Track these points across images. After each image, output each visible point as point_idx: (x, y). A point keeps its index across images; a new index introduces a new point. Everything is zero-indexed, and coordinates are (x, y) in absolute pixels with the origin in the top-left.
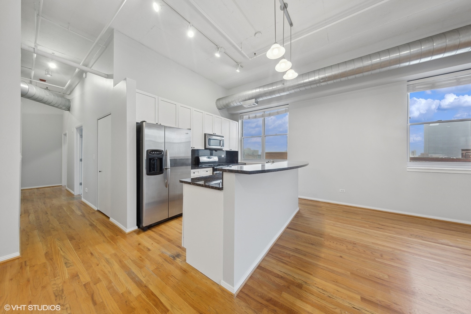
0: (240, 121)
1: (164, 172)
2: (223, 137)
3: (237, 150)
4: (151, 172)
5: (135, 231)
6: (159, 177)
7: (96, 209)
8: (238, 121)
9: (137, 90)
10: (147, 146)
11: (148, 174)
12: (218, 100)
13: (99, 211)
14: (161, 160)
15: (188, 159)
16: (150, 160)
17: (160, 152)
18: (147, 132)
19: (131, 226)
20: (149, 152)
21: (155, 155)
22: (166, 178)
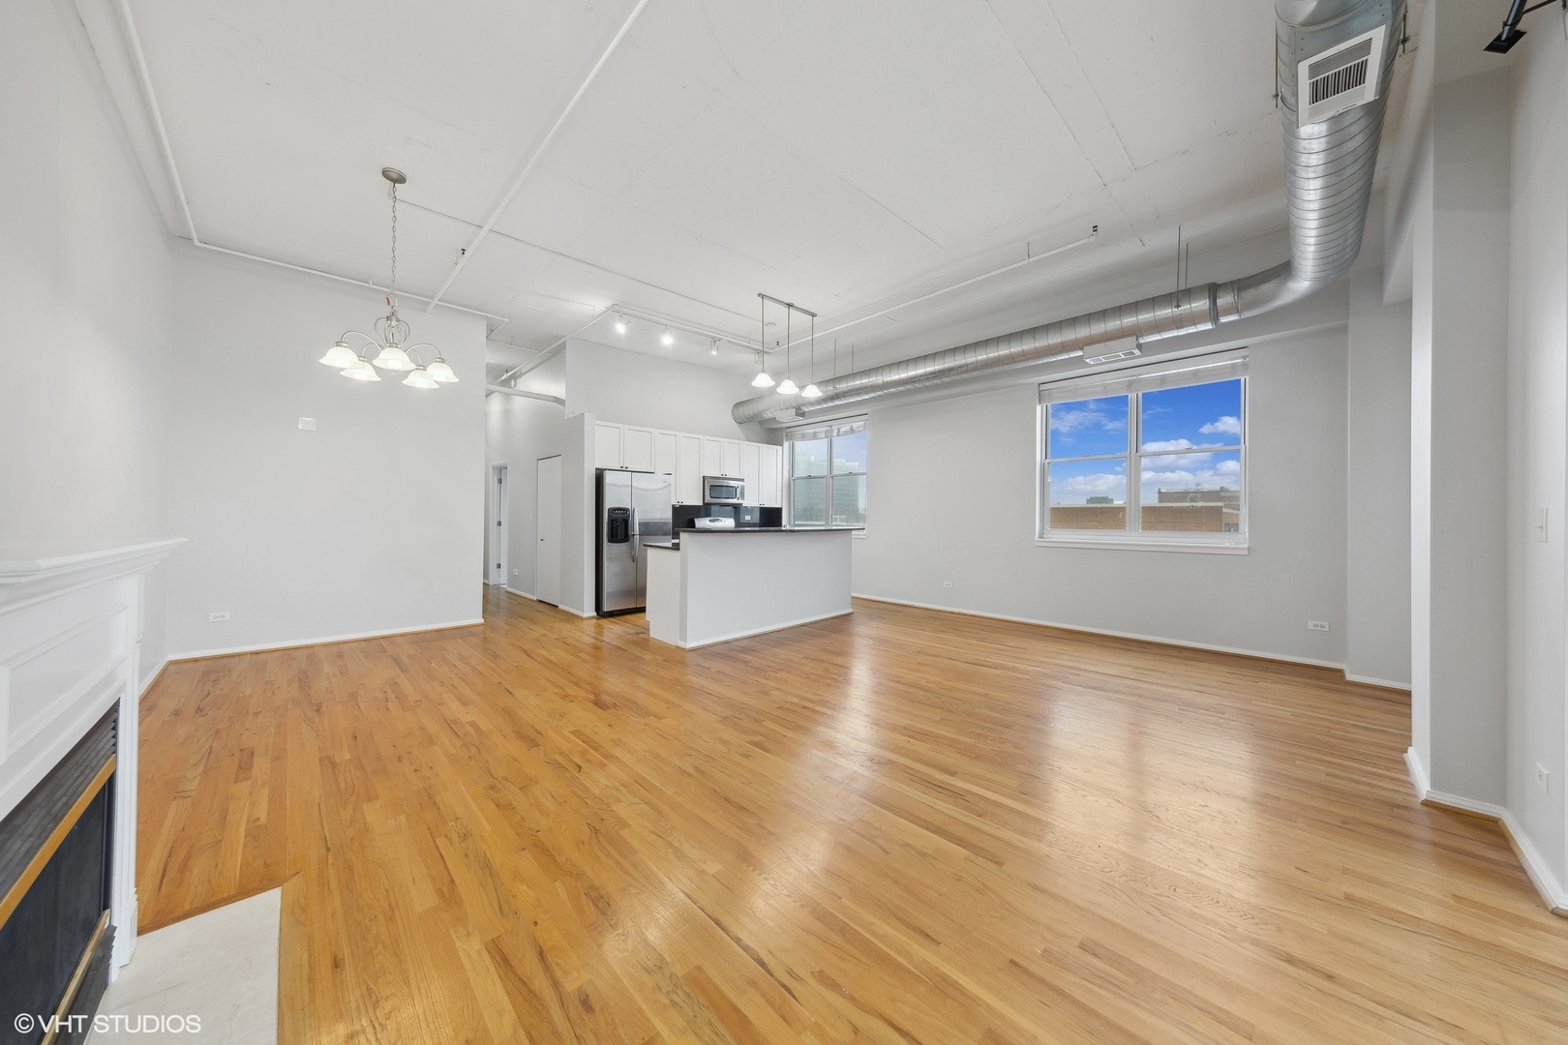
0: (786, 444)
1: (631, 538)
2: (743, 480)
3: (779, 506)
4: (613, 539)
5: (593, 618)
6: (623, 547)
7: (535, 598)
8: (781, 445)
9: (597, 422)
10: (609, 503)
11: (609, 541)
12: (737, 405)
13: (540, 601)
14: (626, 522)
15: (666, 523)
16: (612, 521)
17: (626, 510)
18: (609, 478)
19: (589, 611)
20: (612, 511)
21: (618, 515)
22: (632, 548)
